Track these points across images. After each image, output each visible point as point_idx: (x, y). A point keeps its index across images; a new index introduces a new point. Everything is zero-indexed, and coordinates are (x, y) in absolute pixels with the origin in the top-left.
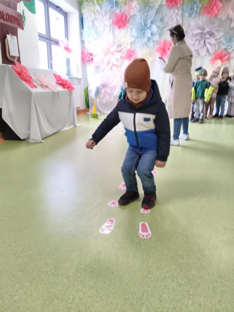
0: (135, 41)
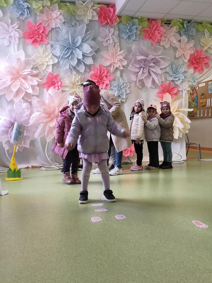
0: (58, 63)
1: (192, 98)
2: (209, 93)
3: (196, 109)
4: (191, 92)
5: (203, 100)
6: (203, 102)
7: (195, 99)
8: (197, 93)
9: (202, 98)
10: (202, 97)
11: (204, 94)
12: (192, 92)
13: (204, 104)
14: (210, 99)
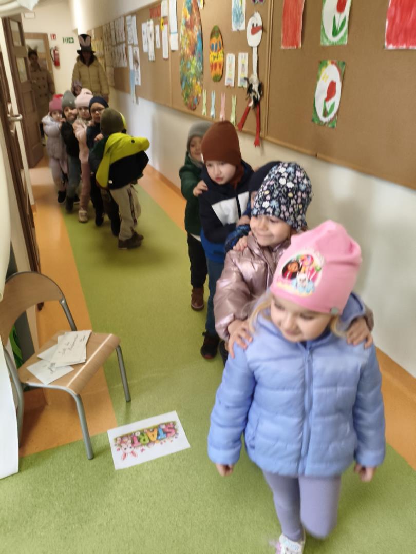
1: (190, 41)
2: (234, 28)
3: (199, 83)
4: (186, 17)
5: (215, 54)
6: (216, 65)
7: (196, 45)
8: (201, 24)
9: (213, 45)
10: (215, 41)
11: (219, 31)
12: (189, 17)
13: (218, 71)
14: (234, 57)
